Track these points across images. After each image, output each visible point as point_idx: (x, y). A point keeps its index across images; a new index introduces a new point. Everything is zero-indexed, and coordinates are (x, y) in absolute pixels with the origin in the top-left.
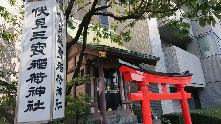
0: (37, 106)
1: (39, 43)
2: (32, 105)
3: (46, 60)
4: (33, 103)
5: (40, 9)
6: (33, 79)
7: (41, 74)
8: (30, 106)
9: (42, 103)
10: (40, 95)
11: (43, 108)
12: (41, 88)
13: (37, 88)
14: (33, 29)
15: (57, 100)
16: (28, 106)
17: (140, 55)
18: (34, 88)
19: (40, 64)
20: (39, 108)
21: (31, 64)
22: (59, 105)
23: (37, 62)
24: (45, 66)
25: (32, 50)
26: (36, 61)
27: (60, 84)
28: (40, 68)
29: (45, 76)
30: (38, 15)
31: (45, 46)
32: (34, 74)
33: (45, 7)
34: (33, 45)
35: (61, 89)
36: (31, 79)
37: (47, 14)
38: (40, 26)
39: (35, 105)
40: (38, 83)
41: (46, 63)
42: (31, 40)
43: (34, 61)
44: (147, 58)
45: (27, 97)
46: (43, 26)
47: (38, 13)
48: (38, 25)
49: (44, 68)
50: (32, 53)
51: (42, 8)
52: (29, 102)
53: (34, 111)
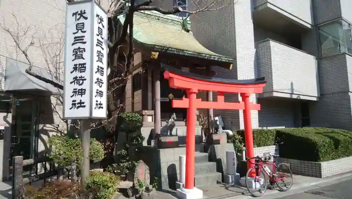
0: (79, 105)
1: (79, 48)
5: (79, 12)
6: (76, 81)
7: (81, 77)
8: (74, 104)
10: (82, 95)
11: (84, 106)
13: (79, 90)
14: (74, 34)
15: (97, 101)
16: (73, 104)
17: (206, 56)
19: (80, 68)
21: (74, 68)
22: (99, 106)
24: (85, 70)
25: (73, 55)
26: (77, 65)
27: (101, 87)
28: (80, 72)
29: (85, 80)
31: (85, 51)
32: (76, 77)
33: (84, 11)
34: (75, 49)
35: (101, 92)
36: (74, 81)
37: (86, 18)
38: (80, 31)
41: (85, 67)
43: (76, 65)
44: (216, 59)
46: (83, 30)
47: (78, 17)
48: (78, 30)
49: (84, 72)
51: (81, 11)
52: (74, 101)
53: (77, 108)
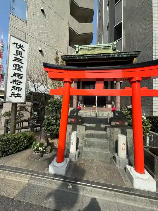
2: (14, 95)
3: (22, 75)
4: (15, 94)
9: (20, 95)
12: (19, 87)
18: (15, 87)
20: (18, 96)
23: (17, 74)
30: (18, 48)
39: (16, 95)
40: (17, 85)
42: (13, 61)
45: (11, 90)
50: (14, 68)
